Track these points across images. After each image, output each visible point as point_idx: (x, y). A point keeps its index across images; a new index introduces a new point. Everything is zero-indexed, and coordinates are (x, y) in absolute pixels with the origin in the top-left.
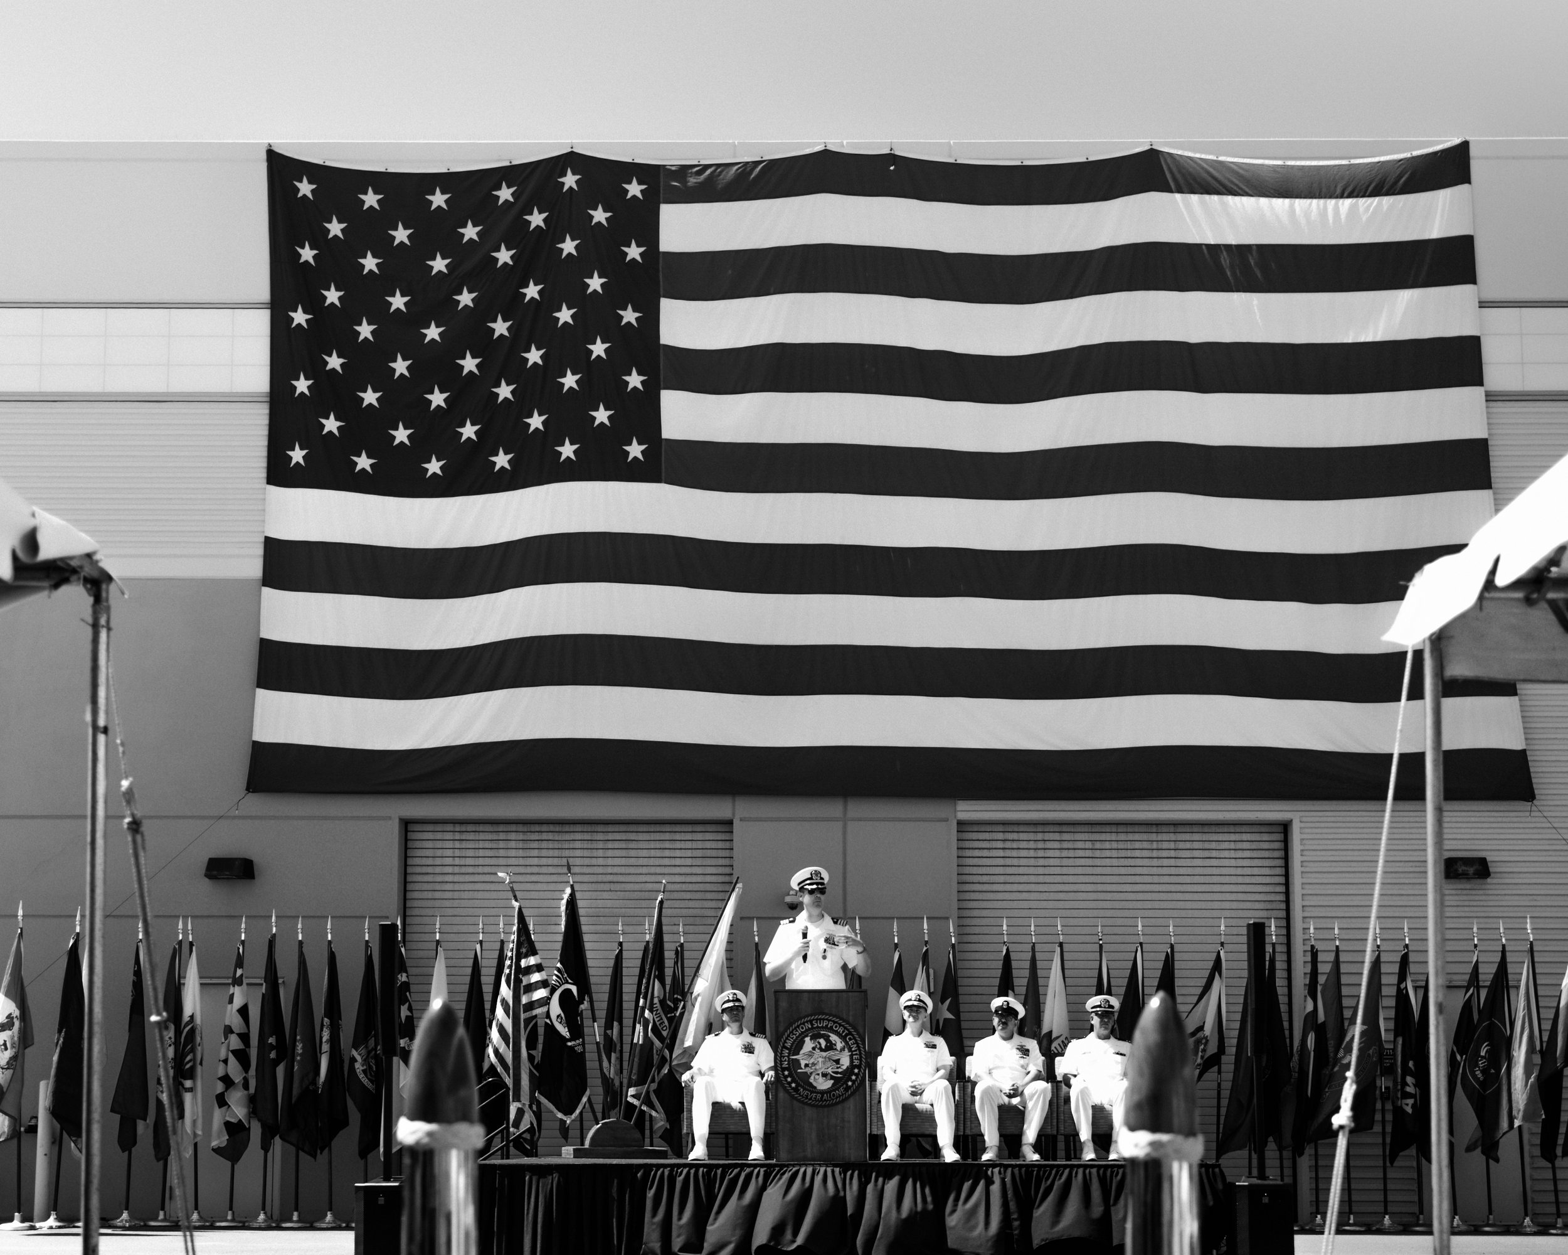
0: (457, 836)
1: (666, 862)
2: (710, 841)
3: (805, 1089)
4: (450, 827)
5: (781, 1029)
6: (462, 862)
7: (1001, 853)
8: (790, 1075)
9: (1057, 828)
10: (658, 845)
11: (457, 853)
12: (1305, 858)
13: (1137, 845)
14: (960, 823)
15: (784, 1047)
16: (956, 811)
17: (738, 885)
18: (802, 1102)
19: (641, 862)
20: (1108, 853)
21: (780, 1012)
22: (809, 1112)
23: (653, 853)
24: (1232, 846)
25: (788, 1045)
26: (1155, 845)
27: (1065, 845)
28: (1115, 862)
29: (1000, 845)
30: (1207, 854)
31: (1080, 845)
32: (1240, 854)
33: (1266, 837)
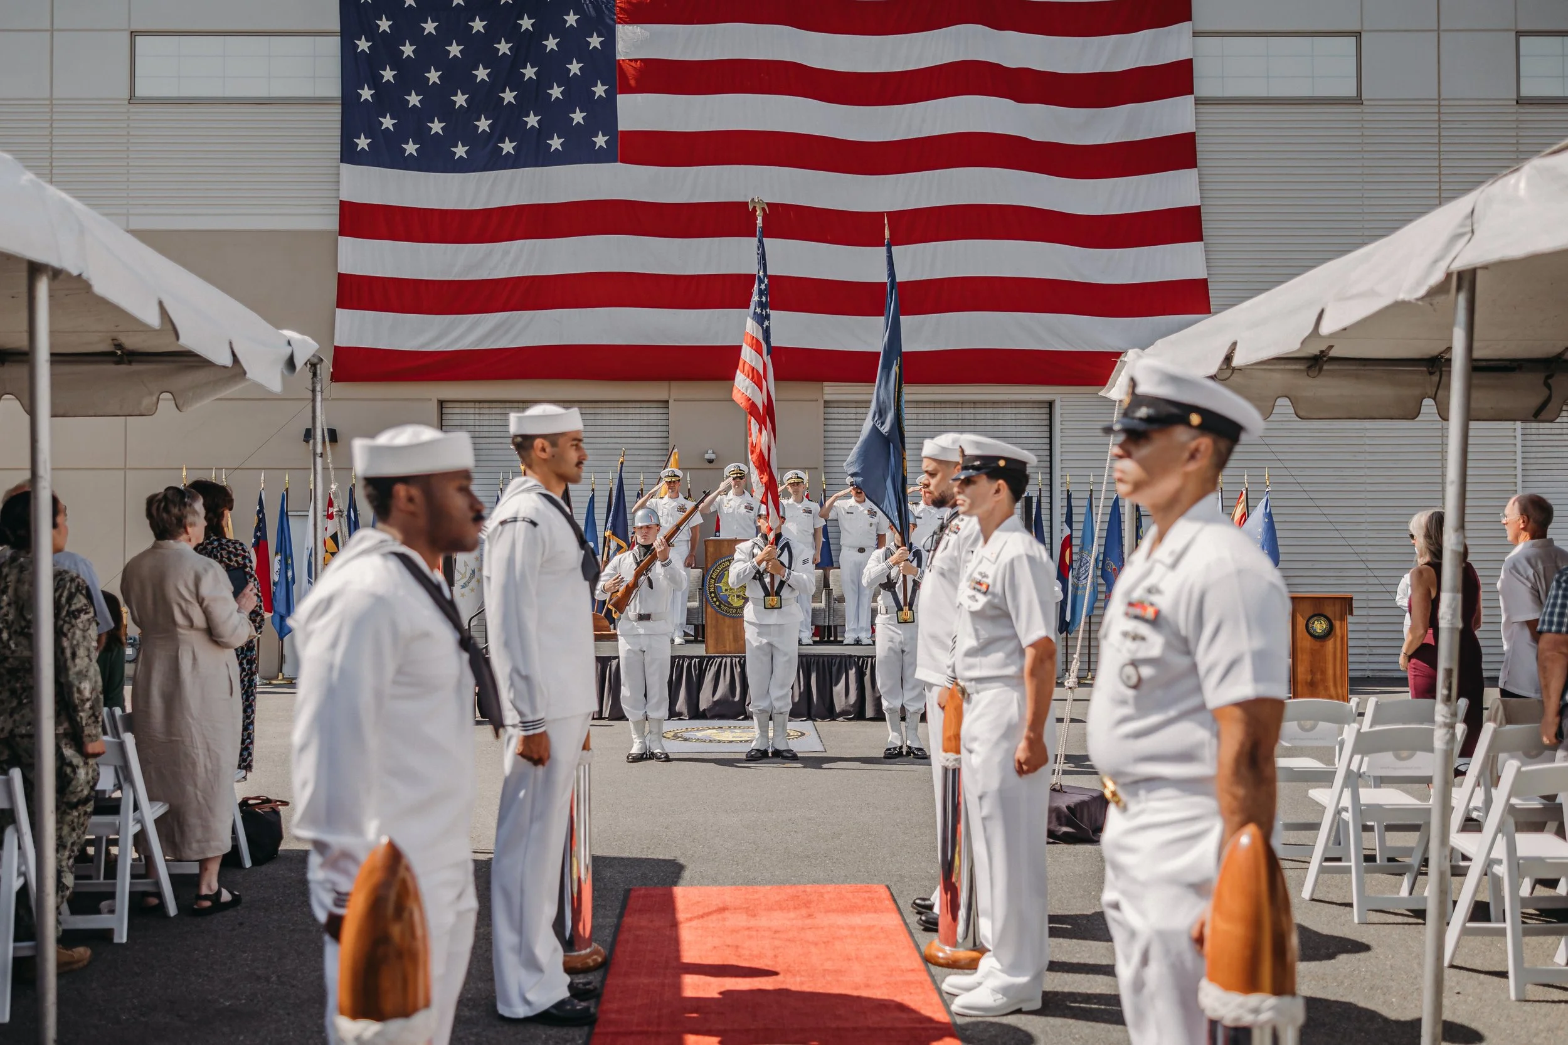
0: (477, 411)
1: (623, 428)
2: (653, 415)
3: (725, 606)
4: (472, 405)
5: (709, 566)
6: (481, 429)
7: (854, 423)
8: (716, 596)
10: (616, 417)
11: (477, 423)
12: (1063, 427)
13: (948, 416)
14: (825, 402)
15: (711, 578)
16: (823, 394)
17: (674, 451)
18: (723, 615)
19: (606, 428)
20: (928, 422)
21: (709, 554)
22: (728, 621)
23: (613, 423)
24: (1013, 417)
25: (714, 576)
26: (960, 417)
29: (853, 416)
30: (996, 422)
32: (1019, 423)
33: (1037, 411)
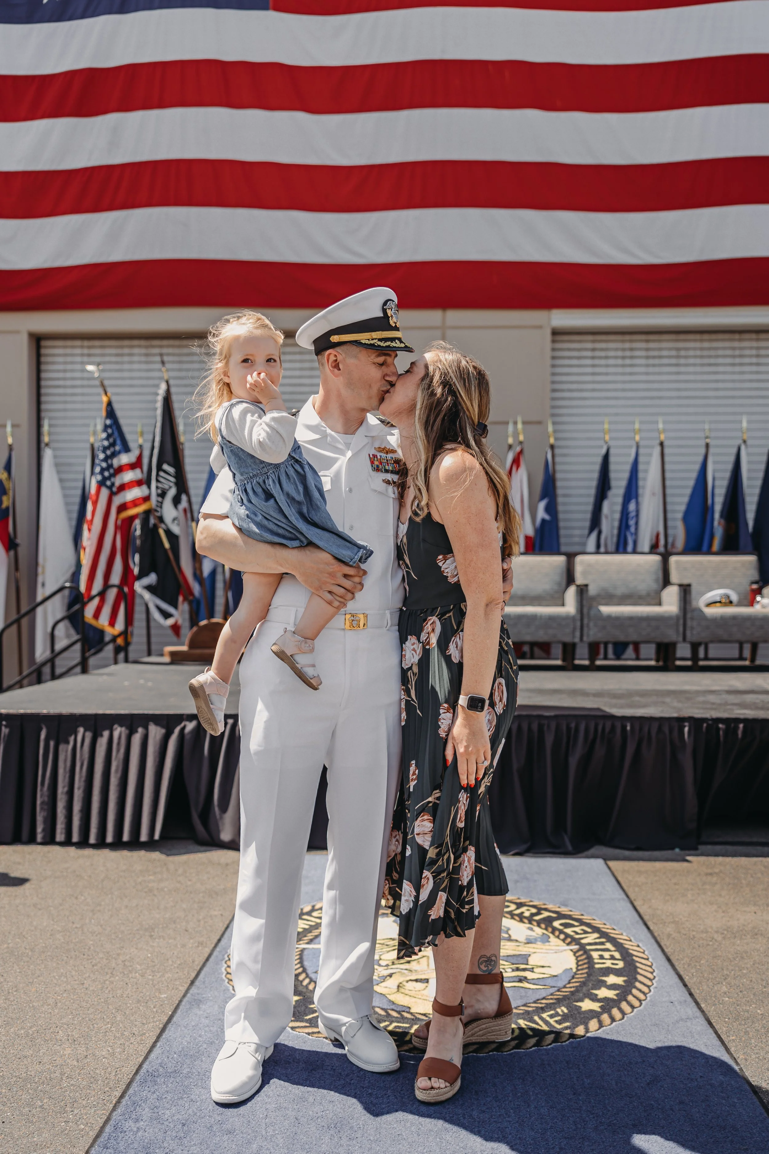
0: (86, 351)
4: (78, 343)
7: (589, 362)
9: (643, 337)
13: (721, 352)
14: (553, 331)
16: (550, 319)
26: (738, 353)
27: (652, 353)
28: (698, 369)
29: (589, 354)
31: (665, 353)
